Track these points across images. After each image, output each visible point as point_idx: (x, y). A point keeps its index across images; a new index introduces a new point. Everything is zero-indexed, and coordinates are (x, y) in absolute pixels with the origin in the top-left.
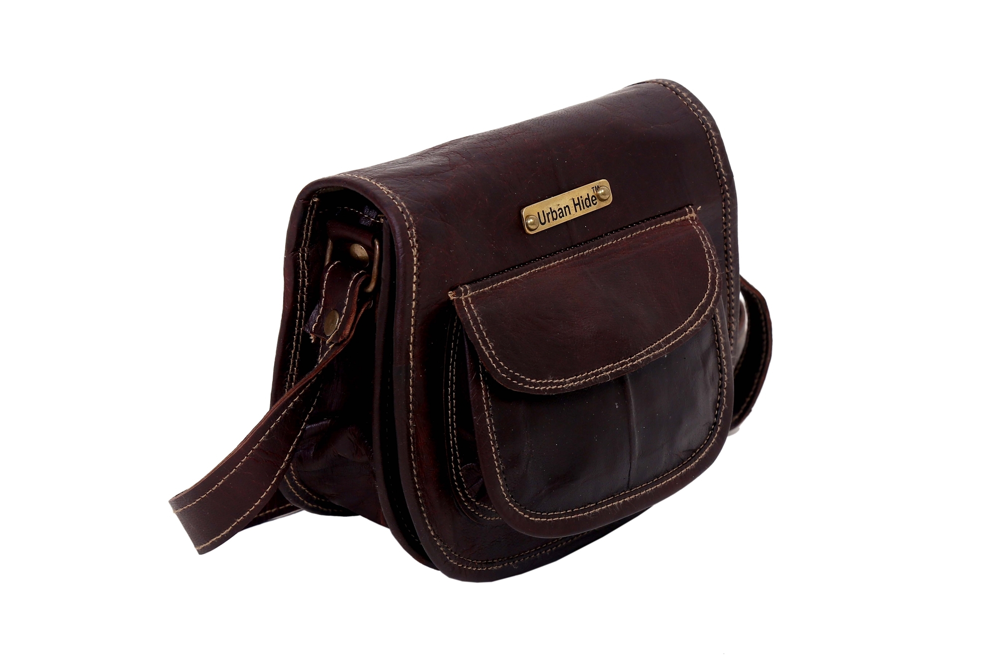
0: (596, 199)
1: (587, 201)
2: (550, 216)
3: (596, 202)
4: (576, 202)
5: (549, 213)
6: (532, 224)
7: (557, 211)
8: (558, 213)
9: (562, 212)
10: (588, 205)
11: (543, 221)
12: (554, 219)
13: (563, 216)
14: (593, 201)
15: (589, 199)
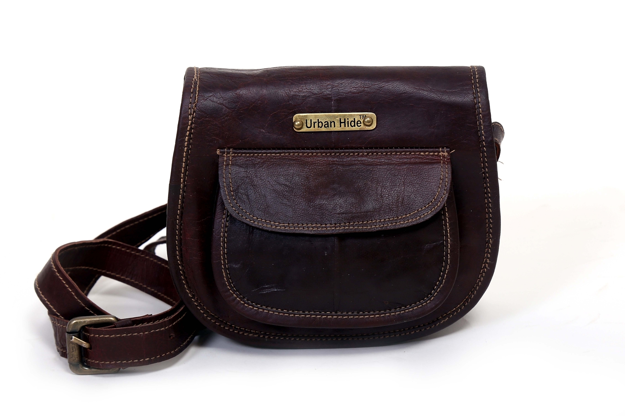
0: (361, 123)
1: (353, 122)
2: (316, 124)
3: (361, 125)
4: (342, 121)
5: (316, 122)
6: (299, 125)
7: (323, 122)
8: (324, 124)
9: (328, 124)
10: (353, 125)
11: (309, 126)
12: (319, 127)
13: (328, 126)
14: (357, 123)
15: (354, 122)
